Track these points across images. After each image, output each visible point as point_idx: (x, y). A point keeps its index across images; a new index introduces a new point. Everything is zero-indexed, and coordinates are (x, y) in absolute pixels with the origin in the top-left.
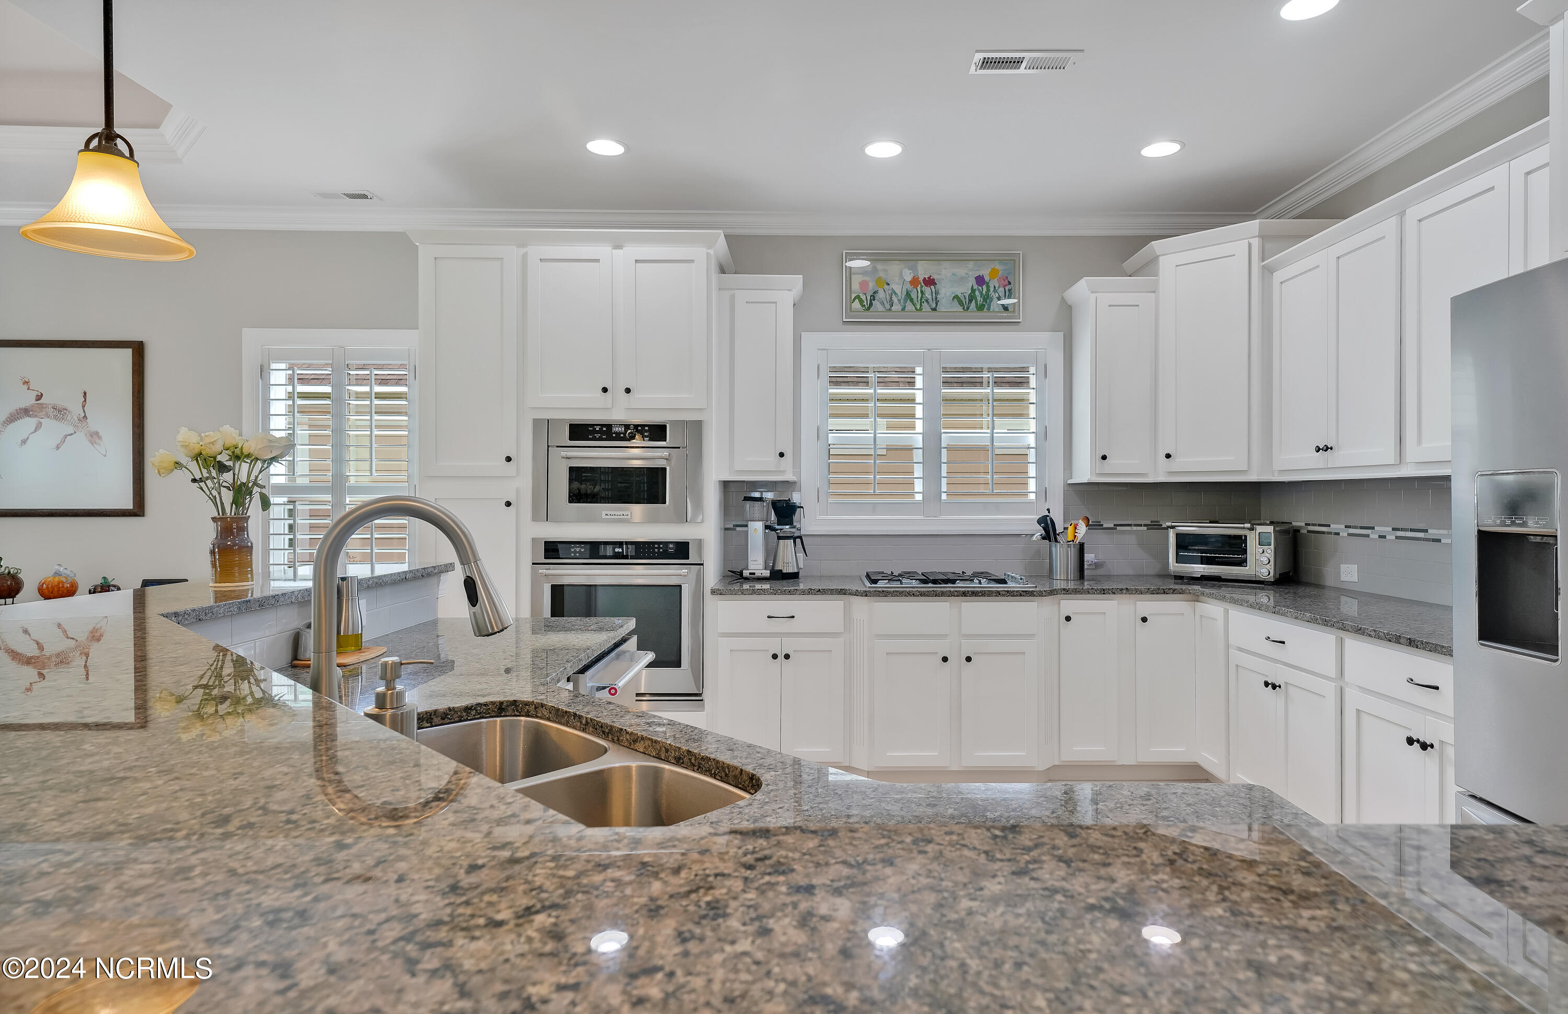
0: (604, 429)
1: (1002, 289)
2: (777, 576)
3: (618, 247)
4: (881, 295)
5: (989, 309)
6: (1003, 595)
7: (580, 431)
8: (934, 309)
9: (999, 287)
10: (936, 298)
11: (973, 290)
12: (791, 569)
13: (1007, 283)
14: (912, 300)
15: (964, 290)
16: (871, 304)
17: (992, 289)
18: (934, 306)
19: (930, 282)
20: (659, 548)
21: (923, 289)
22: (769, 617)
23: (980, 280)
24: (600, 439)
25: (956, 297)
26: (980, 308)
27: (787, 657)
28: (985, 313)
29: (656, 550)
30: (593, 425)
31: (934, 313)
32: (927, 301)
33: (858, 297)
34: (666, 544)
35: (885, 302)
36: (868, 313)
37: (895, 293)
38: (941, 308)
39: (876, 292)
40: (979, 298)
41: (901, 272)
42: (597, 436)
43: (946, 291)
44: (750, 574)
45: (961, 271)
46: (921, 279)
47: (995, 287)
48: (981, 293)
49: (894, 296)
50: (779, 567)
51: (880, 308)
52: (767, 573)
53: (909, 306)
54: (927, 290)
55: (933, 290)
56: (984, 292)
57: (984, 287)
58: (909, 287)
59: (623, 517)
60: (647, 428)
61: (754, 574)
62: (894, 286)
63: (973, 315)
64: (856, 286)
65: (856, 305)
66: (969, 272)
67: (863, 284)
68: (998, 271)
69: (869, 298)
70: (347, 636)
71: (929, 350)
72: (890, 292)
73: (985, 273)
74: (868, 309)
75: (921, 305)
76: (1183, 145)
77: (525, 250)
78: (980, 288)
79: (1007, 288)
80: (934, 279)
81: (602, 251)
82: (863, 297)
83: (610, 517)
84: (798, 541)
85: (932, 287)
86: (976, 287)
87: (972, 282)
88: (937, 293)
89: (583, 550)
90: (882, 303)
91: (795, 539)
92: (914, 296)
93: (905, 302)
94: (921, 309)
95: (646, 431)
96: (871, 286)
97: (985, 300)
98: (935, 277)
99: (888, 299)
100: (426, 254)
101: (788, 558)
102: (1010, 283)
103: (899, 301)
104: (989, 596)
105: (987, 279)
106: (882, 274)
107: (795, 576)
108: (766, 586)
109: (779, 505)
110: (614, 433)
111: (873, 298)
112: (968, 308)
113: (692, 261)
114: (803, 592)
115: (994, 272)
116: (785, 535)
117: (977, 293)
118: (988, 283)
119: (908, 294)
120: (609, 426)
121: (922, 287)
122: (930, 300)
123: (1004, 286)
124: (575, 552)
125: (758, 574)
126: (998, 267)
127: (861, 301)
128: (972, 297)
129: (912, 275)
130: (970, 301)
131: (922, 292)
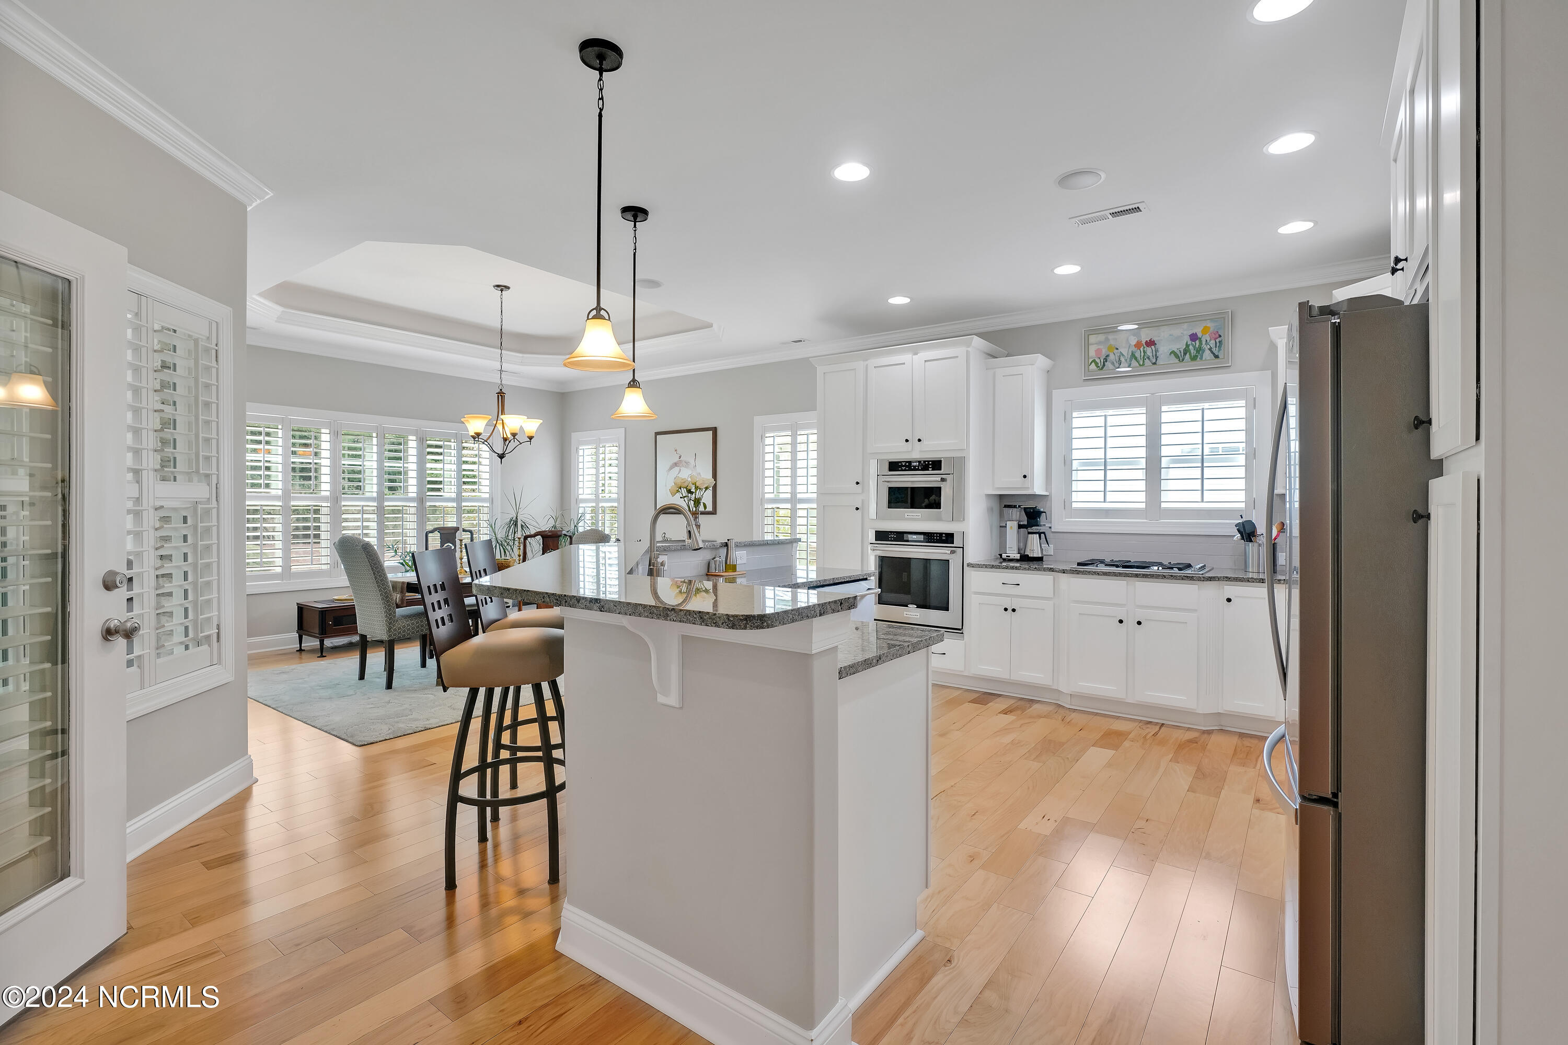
0: (907, 464)
1: (1213, 342)
2: (1025, 558)
3: (916, 354)
4: (1112, 357)
5: (1201, 358)
6: (1168, 578)
7: (894, 466)
8: (1155, 364)
9: (1210, 340)
10: (1156, 355)
11: (1187, 345)
12: (1037, 554)
13: (1217, 336)
14: (1136, 359)
15: (1180, 346)
16: (1104, 365)
17: (1204, 343)
18: (1154, 361)
19: (1151, 343)
20: (937, 536)
21: (1145, 349)
22: (1003, 584)
23: (1194, 337)
24: (905, 470)
25: (1173, 352)
26: (1194, 358)
27: (1014, 610)
28: (1198, 362)
29: (935, 538)
30: (901, 462)
31: (1155, 366)
32: (1149, 358)
33: (1094, 361)
34: (941, 534)
35: (1115, 362)
36: (1101, 372)
37: (1123, 355)
38: (1160, 362)
39: (1108, 356)
40: (1192, 351)
41: (1128, 339)
42: (904, 468)
43: (1164, 349)
44: (1007, 556)
45: (1176, 331)
46: (1144, 342)
47: (1206, 341)
48: (1194, 347)
49: (1122, 357)
50: (1028, 553)
51: (1111, 367)
52: (1018, 556)
53: (1134, 363)
54: (1149, 351)
55: (1154, 349)
56: (1197, 346)
57: (1197, 342)
58: (1134, 349)
59: (916, 517)
60: (930, 463)
61: (1009, 556)
62: (1121, 350)
63: (1188, 364)
64: (1092, 353)
65: (1093, 366)
66: (1183, 332)
67: (1098, 351)
68: (1209, 328)
69: (1102, 361)
70: (730, 565)
71: (1152, 394)
72: (1119, 354)
73: (1198, 331)
74: (1102, 368)
75: (1144, 361)
76: (1316, 223)
77: (867, 362)
78: (1194, 343)
79: (1217, 341)
80: (1154, 341)
81: (906, 358)
82: (1098, 361)
83: (910, 517)
84: (1043, 535)
85: (1153, 347)
86: (1190, 342)
87: (1187, 339)
88: (1157, 351)
89: (895, 536)
90: (1113, 364)
91: (1040, 534)
92: (1137, 355)
93: (1131, 360)
94: (1143, 365)
95: (930, 465)
96: (1104, 352)
97: (1198, 351)
98: (1155, 339)
99: (1117, 360)
100: (820, 370)
101: (1034, 547)
102: (1220, 336)
103: (1126, 360)
104: (1156, 578)
105: (1199, 335)
106: (1112, 342)
107: (1040, 559)
108: (1018, 565)
109: (1028, 510)
110: (913, 466)
111: (1106, 360)
112: (1183, 360)
113: (957, 357)
114: (1045, 570)
115: (1205, 330)
116: (1032, 531)
117: (1191, 347)
118: (1200, 339)
119: (1133, 356)
120: (910, 462)
121: (1144, 348)
122: (1151, 357)
123: (1215, 339)
124: (891, 537)
125: (1012, 556)
126: (1210, 324)
127: (1096, 364)
128: (1186, 351)
129: (1136, 340)
130: (1185, 354)
131: (1144, 351)
